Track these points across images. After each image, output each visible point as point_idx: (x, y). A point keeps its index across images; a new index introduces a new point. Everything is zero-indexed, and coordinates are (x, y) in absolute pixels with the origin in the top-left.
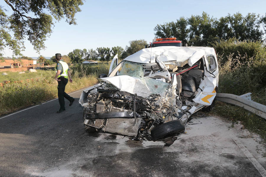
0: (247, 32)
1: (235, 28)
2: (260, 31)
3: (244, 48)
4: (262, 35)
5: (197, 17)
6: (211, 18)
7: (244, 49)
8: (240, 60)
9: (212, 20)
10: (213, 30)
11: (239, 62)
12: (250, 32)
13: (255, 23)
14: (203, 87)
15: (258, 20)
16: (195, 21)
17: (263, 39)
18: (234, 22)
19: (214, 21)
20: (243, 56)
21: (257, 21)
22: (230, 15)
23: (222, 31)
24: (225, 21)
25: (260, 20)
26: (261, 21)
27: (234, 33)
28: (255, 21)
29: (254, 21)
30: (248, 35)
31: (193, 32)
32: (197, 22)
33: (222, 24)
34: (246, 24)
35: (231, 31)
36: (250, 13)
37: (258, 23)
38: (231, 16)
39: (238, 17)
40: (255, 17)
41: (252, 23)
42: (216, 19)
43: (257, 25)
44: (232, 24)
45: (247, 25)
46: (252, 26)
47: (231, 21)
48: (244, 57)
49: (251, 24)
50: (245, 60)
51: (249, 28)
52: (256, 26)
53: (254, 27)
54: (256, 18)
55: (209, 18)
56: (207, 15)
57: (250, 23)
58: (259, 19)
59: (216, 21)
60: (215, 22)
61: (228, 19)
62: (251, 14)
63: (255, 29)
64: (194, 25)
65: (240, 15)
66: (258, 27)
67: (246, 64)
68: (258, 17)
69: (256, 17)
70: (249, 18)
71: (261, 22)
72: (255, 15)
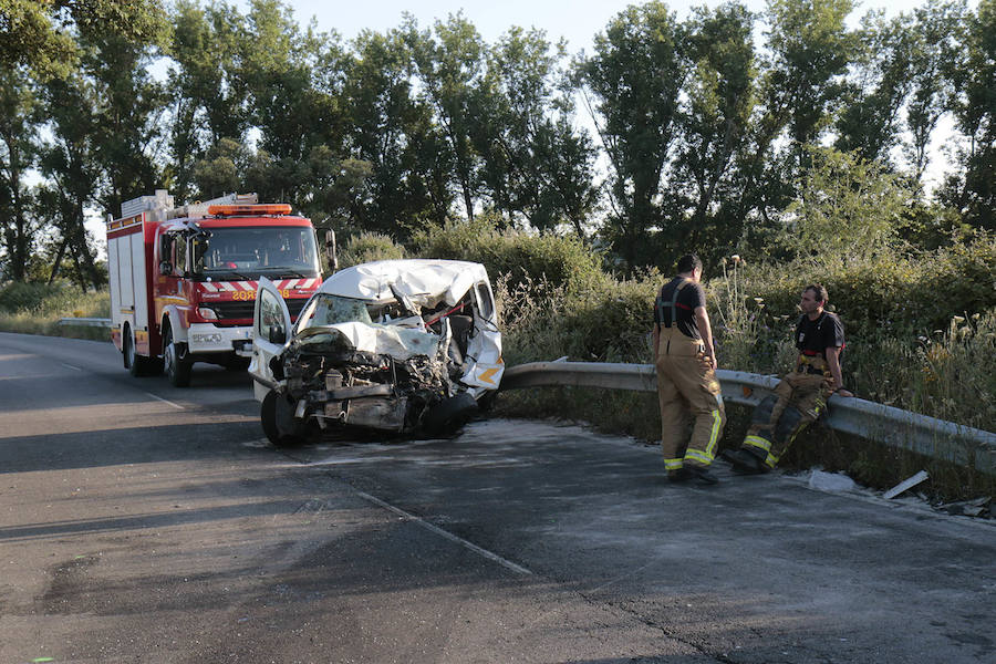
0: (511, 133)
1: (450, 104)
2: (576, 135)
3: (532, 256)
4: (590, 160)
5: (216, 15)
6: (303, 31)
7: (534, 260)
8: (533, 294)
9: (312, 45)
10: (326, 108)
11: (530, 301)
12: (530, 138)
13: (547, 86)
14: (476, 354)
15: (560, 71)
16: (206, 36)
17: (596, 182)
18: (443, 73)
19: (325, 51)
20: (537, 283)
21: (559, 76)
22: (412, 22)
23: (379, 121)
24: (394, 60)
25: (573, 73)
26: (578, 76)
27: (446, 134)
28: (549, 77)
29: (543, 70)
30: (522, 152)
31: (195, 105)
32: (218, 43)
33: (375, 77)
34: (504, 89)
35: (427, 124)
36: (521, 30)
37: (563, 87)
38: (420, 29)
39: (461, 41)
40: (546, 54)
41: (533, 86)
42: (337, 37)
43: (558, 94)
44: (430, 79)
45: (512, 94)
46: (536, 100)
47: (425, 65)
48: (541, 286)
49: (530, 89)
50: (543, 294)
51: (521, 110)
52: (557, 104)
53: (545, 107)
54: (552, 61)
55: (295, 29)
56: (281, 9)
57: (525, 85)
58: (564, 64)
59: (334, 51)
60: (329, 58)
61: (406, 47)
62: (524, 35)
63: (554, 122)
64: (200, 64)
65: (466, 30)
66: (565, 107)
67: (547, 305)
68: (562, 52)
69: (552, 52)
70: (514, 51)
71: (576, 83)
72: (546, 39)
